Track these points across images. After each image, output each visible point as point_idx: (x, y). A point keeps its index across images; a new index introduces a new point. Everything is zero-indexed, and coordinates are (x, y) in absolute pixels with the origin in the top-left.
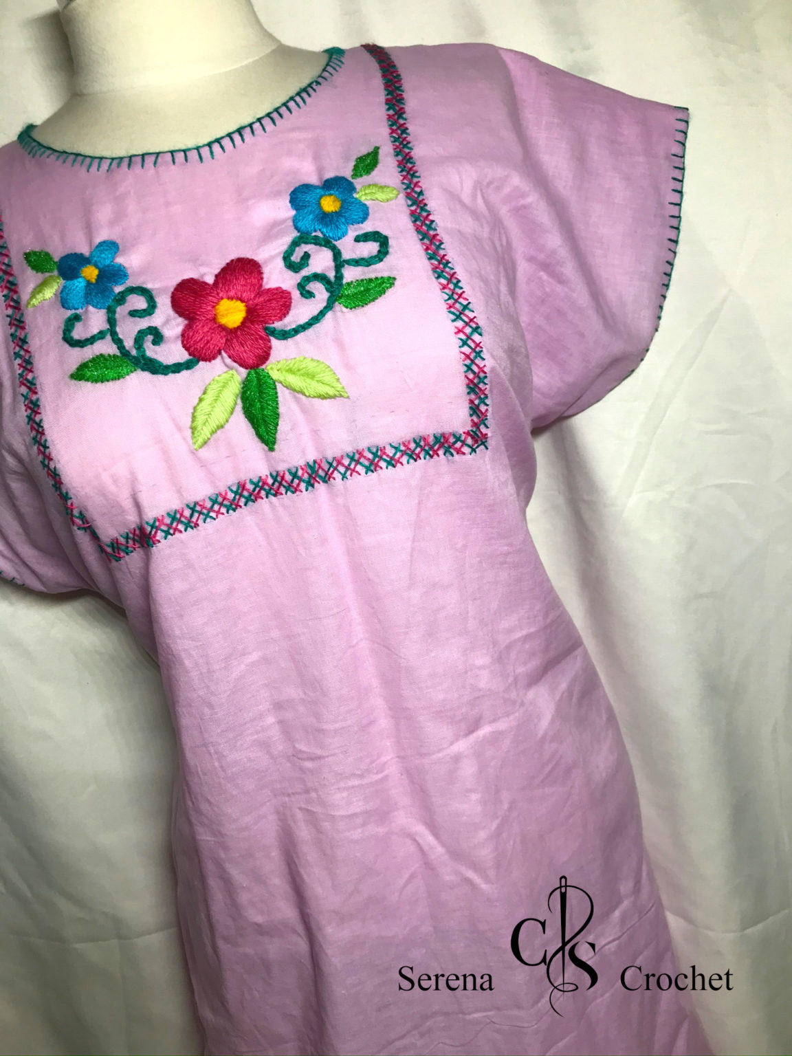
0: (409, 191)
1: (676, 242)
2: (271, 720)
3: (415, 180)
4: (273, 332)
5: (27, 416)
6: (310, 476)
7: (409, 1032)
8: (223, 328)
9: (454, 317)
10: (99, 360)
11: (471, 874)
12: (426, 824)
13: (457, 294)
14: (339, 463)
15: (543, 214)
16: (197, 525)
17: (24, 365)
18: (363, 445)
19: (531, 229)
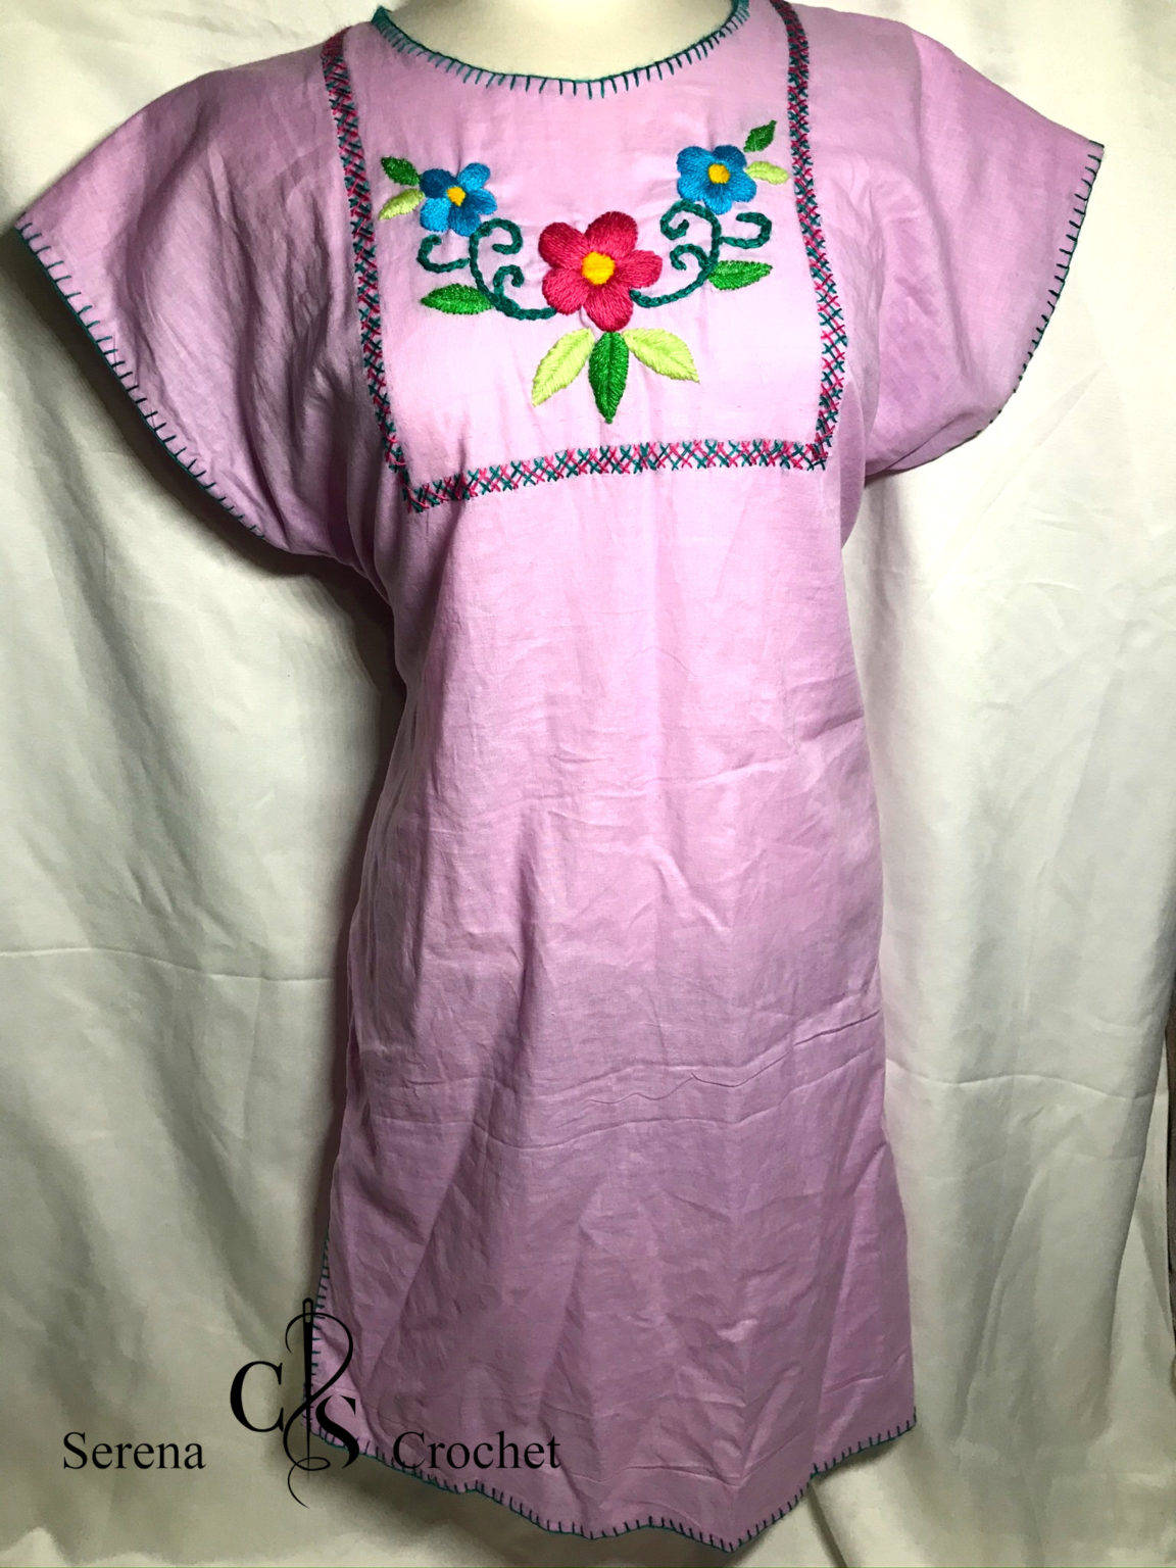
0: (798, 177)
1: (1058, 296)
2: (540, 714)
3: (807, 167)
4: (637, 298)
5: (362, 335)
6: (641, 458)
7: (605, 1074)
8: (587, 283)
9: (823, 321)
10: (453, 290)
11: (711, 916)
12: (673, 853)
13: (830, 297)
14: (673, 450)
15: (926, 234)
16: (516, 486)
17: (366, 279)
18: (701, 436)
19: (910, 247)
